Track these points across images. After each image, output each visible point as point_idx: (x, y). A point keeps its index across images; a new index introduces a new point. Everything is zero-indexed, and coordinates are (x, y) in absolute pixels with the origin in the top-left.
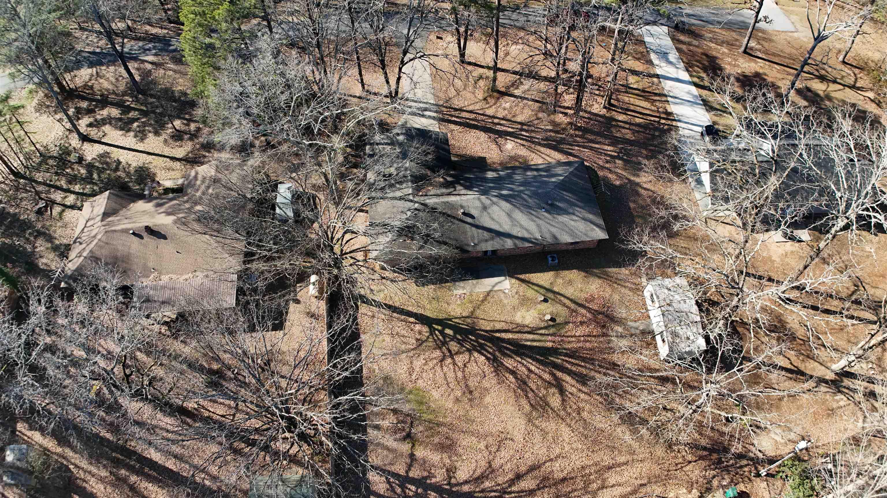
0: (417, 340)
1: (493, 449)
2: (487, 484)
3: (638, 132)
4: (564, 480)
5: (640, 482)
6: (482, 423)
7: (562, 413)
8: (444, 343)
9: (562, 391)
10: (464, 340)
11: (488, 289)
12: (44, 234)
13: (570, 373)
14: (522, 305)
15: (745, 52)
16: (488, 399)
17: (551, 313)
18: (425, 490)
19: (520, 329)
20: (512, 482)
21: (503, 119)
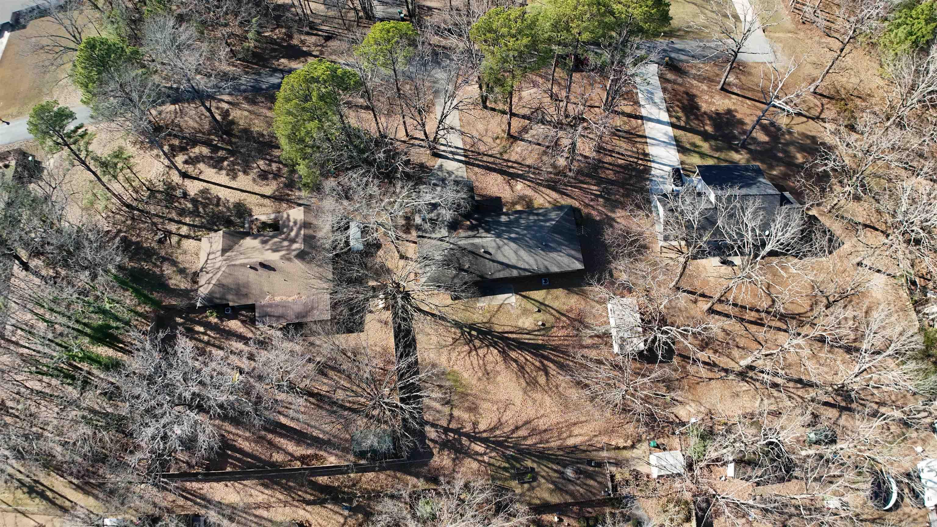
0: (453, 339)
1: (502, 411)
2: (498, 432)
3: (618, 172)
4: (545, 431)
5: (594, 434)
6: (495, 394)
7: (546, 388)
8: (471, 341)
9: (547, 374)
10: (484, 339)
11: (501, 302)
12: (168, 259)
13: (553, 361)
14: (523, 314)
15: (722, 89)
16: (499, 378)
17: (543, 320)
18: (460, 436)
19: (521, 331)
20: (513, 431)
21: (514, 162)
